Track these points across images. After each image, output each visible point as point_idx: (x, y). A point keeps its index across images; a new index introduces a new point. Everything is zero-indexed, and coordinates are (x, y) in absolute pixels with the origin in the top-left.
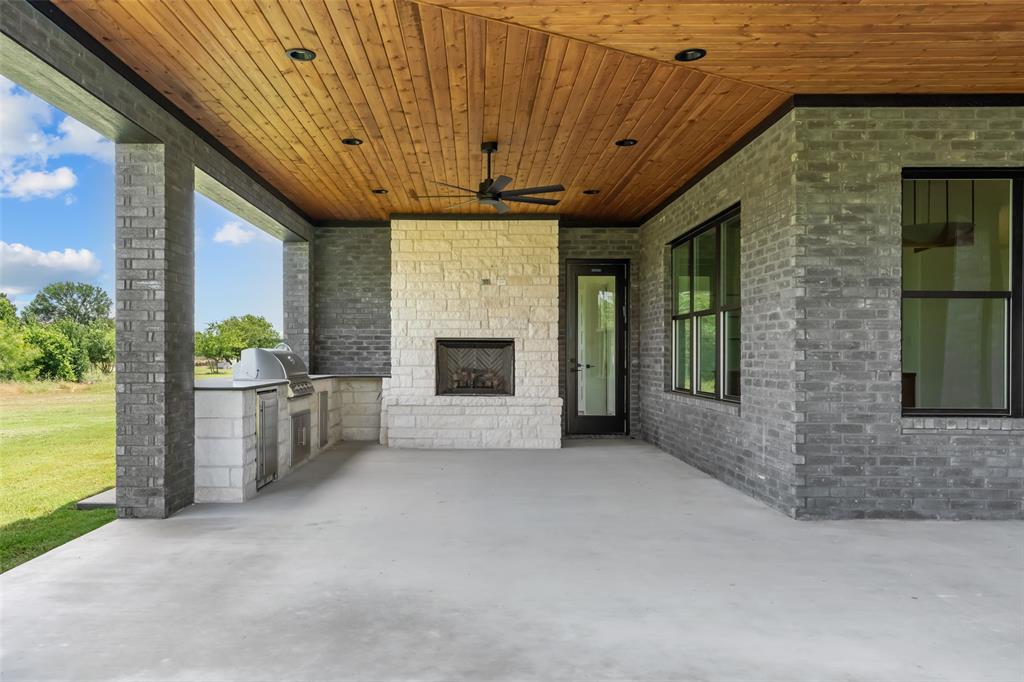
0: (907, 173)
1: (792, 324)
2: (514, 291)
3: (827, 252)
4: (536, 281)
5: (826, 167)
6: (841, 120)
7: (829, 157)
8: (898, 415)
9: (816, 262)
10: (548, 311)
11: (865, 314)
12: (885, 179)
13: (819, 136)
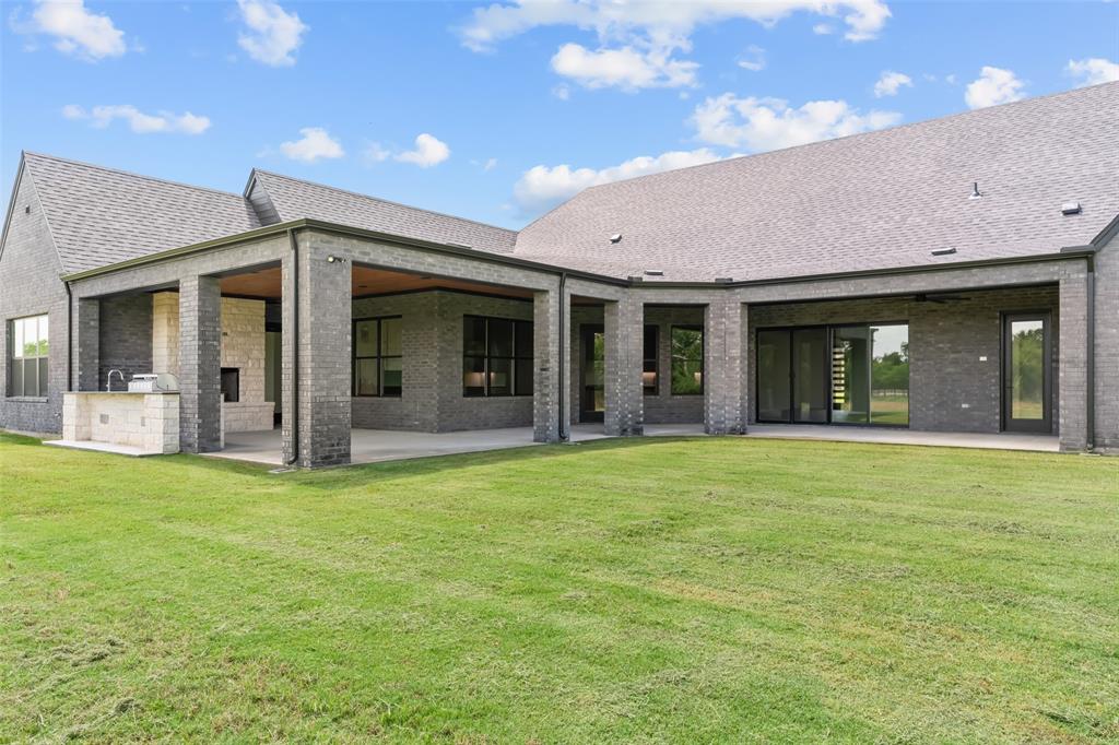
0: (465, 315)
1: (435, 366)
2: (241, 340)
3: (445, 341)
4: (253, 335)
5: (446, 312)
6: (449, 296)
7: (446, 309)
8: (461, 398)
9: (442, 344)
10: (259, 352)
11: (455, 363)
12: (459, 317)
13: (443, 301)
